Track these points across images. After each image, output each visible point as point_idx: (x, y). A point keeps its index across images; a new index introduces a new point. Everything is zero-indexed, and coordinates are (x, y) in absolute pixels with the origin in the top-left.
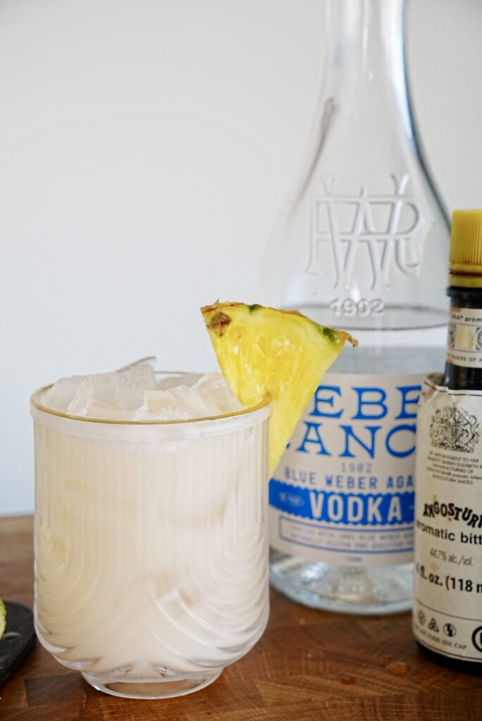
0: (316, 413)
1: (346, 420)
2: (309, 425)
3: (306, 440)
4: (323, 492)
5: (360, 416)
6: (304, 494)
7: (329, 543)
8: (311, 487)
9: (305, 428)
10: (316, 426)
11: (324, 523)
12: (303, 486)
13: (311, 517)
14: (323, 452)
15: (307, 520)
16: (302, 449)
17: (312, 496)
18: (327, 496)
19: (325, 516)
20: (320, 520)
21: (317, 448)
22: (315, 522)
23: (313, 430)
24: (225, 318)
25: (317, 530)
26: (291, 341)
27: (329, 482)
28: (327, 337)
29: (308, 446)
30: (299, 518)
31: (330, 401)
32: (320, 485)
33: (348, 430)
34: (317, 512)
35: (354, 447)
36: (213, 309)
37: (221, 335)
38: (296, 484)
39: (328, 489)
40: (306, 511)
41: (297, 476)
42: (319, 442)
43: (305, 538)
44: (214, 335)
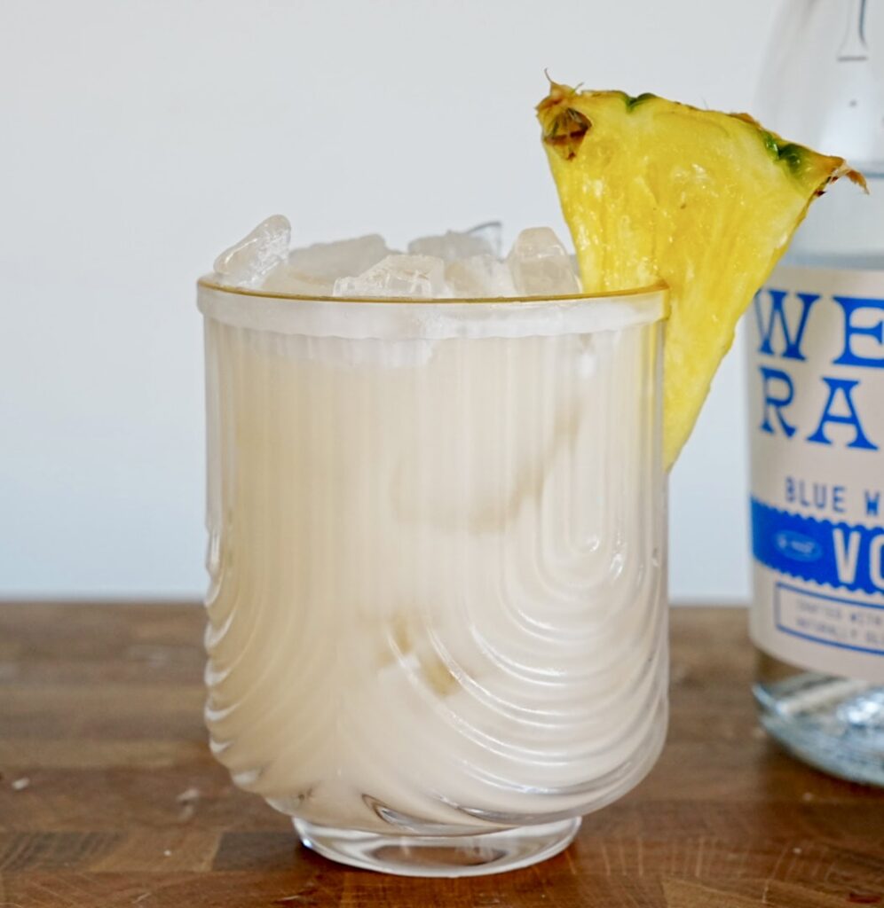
0: (848, 358)
2: (834, 384)
3: (827, 417)
4: (860, 528)
6: (820, 532)
7: (870, 637)
8: (835, 518)
9: (825, 390)
10: (848, 386)
11: (860, 595)
12: (820, 515)
13: (836, 583)
14: (861, 442)
15: (826, 589)
16: (819, 437)
17: (838, 536)
18: (867, 535)
19: (862, 580)
20: (851, 587)
21: (849, 432)
22: (842, 593)
23: (840, 394)
24: (578, 120)
25: (847, 610)
26: (709, 170)
27: (872, 507)
28: (784, 162)
29: (831, 430)
30: (812, 586)
31: (877, 332)
32: (854, 514)
34: (847, 572)
36: (556, 102)
37: (572, 155)
38: (805, 512)
39: (870, 522)
40: (823, 570)
41: (809, 497)
42: (853, 420)
43: (822, 628)
44: (557, 157)
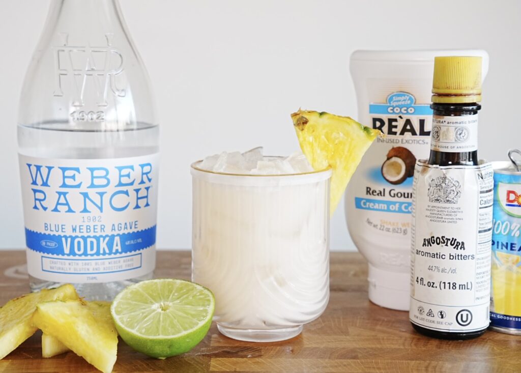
0: (64, 185)
1: (83, 189)
2: (60, 194)
3: (58, 204)
4: (70, 237)
5: (92, 186)
6: (58, 239)
7: (75, 269)
8: (62, 234)
9: (57, 195)
10: (65, 194)
11: (71, 257)
12: (57, 234)
13: (63, 254)
14: (70, 210)
15: (60, 256)
16: (56, 210)
17: (63, 239)
18: (73, 239)
19: (72, 252)
20: (68, 255)
21: (66, 208)
22: (66, 257)
23: (62, 196)
25: (67, 262)
27: (74, 230)
29: (59, 207)
30: (55, 256)
31: (73, 177)
32: (69, 232)
33: (85, 195)
34: (67, 251)
35: (89, 205)
38: (52, 234)
39: (74, 235)
40: (59, 251)
41: (53, 228)
42: (67, 204)
43: (60, 268)
